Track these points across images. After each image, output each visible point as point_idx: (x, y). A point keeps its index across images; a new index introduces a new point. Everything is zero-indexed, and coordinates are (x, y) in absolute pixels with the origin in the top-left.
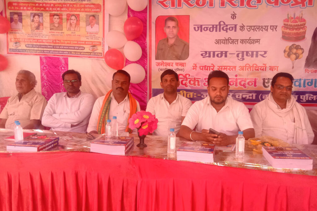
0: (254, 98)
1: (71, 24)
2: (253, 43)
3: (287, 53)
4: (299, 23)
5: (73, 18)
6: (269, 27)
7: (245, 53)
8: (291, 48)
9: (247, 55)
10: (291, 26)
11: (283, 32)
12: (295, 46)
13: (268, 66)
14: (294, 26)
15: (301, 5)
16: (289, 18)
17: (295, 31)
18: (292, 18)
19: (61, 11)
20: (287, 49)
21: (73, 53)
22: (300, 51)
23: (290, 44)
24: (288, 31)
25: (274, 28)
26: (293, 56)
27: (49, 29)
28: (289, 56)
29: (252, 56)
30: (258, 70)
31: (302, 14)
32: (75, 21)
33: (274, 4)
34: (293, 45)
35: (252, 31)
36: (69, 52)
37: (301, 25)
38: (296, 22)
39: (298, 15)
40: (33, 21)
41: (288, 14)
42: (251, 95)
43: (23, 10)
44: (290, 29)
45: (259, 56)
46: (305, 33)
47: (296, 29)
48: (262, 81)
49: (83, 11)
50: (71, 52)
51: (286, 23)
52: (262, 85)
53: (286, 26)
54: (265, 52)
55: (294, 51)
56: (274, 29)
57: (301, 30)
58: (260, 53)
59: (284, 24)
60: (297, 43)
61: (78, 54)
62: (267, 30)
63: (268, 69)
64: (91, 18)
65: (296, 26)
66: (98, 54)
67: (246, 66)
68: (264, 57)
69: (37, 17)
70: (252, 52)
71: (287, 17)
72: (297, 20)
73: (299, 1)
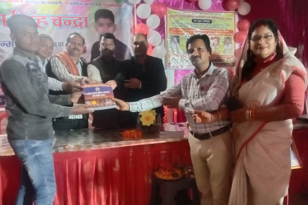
6: (57, 44)
15: (80, 27)
25: (61, 44)
73: (78, 24)
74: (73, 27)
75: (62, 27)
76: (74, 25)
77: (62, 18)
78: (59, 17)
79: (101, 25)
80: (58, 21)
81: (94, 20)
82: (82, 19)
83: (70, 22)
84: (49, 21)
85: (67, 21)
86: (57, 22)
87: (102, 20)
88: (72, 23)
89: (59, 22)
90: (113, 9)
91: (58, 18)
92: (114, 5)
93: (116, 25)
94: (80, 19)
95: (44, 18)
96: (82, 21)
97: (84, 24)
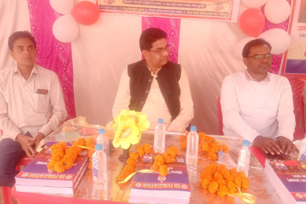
21: (188, 12)
36: (183, 11)
50: (186, 11)
61: (195, 14)
66: (224, 14)
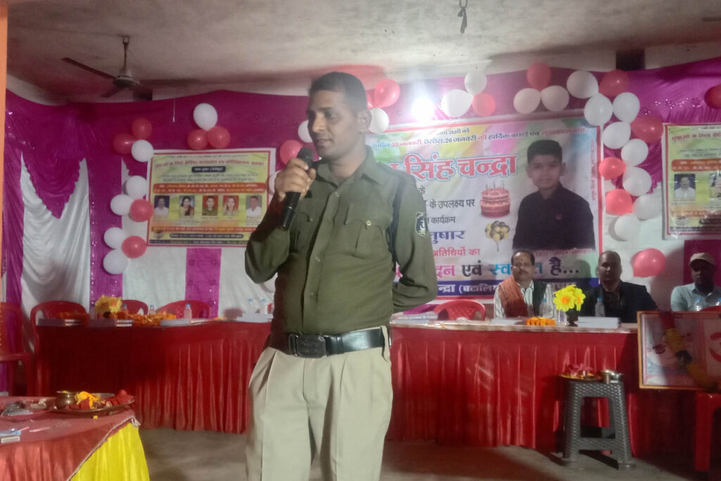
0: (453, 290)
1: (228, 208)
2: (447, 222)
3: (489, 232)
4: (501, 195)
5: (231, 200)
6: (465, 203)
7: (438, 234)
8: (493, 226)
9: (441, 236)
10: (492, 199)
11: (482, 208)
12: (498, 223)
13: (467, 249)
14: (495, 199)
15: (502, 173)
16: (487, 190)
17: (496, 205)
18: (492, 190)
19: (216, 192)
20: (489, 228)
21: (228, 242)
22: (505, 229)
23: (491, 221)
24: (488, 205)
25: (471, 202)
26: (497, 236)
27: (201, 214)
28: (492, 235)
29: (447, 238)
30: (455, 254)
31: (503, 184)
32: (233, 204)
33: (469, 174)
34: (496, 222)
35: (445, 207)
36: (223, 241)
37: (503, 198)
38: (498, 194)
39: (498, 185)
40: (182, 205)
41: (487, 186)
42: (449, 286)
43: (172, 192)
44: (490, 203)
45: (456, 238)
46: (508, 207)
47: (498, 202)
48: (461, 268)
49: (243, 192)
50: (226, 241)
51: (485, 196)
52: (461, 274)
53: (485, 200)
54: (463, 233)
55: (498, 229)
56: (471, 205)
57: (504, 204)
58: (455, 234)
59: (483, 198)
60: (501, 220)
61: (234, 244)
62: (463, 205)
63: (467, 252)
64: (253, 199)
65: (498, 198)
67: (440, 251)
68: (461, 238)
69: (187, 200)
70: (447, 233)
71: (485, 189)
72: (498, 192)
73: (499, 169)
74: (491, 174)
75: (473, 175)
76: (492, 171)
77: (475, 162)
78: (470, 160)
79: (538, 166)
80: (469, 166)
81: (525, 160)
82: (507, 159)
83: (486, 166)
84: (455, 167)
85: (483, 166)
86: (467, 168)
87: (540, 159)
88: (490, 169)
89: (470, 168)
90: (560, 139)
91: (468, 162)
92: (563, 132)
93: (564, 164)
94: (503, 159)
95: (448, 163)
96: (506, 163)
97: (509, 167)
